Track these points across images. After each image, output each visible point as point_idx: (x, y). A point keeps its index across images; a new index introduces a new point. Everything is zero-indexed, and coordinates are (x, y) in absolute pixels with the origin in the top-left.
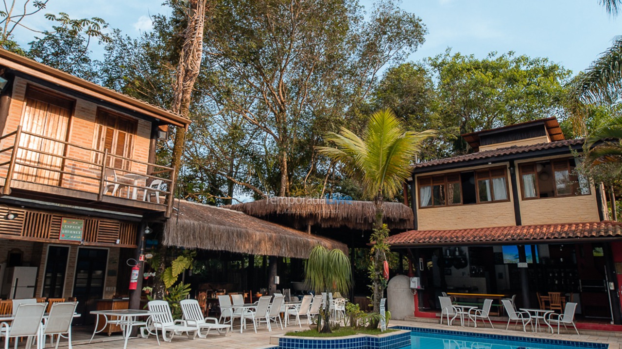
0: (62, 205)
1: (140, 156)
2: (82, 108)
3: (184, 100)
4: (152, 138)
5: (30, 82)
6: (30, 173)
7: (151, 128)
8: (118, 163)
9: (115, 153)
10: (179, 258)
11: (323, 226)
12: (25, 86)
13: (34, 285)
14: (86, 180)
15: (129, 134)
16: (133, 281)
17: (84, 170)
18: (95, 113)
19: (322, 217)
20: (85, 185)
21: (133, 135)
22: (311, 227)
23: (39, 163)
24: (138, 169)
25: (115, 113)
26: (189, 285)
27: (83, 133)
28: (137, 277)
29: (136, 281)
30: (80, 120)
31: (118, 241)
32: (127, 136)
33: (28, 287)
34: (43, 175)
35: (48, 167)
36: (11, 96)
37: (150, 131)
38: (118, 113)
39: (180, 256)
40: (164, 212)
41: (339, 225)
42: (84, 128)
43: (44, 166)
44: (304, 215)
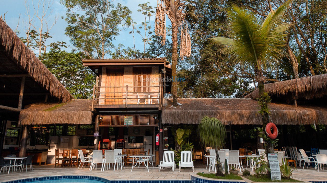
0: (123, 111)
1: (155, 83)
2: (127, 70)
3: (173, 49)
4: (159, 73)
5: (107, 67)
6: (112, 101)
7: (158, 69)
8: (145, 89)
9: (142, 86)
10: (178, 130)
11: (306, 98)
12: (105, 69)
13: (152, 143)
14: (131, 100)
15: (148, 75)
16: (157, 142)
17: (130, 96)
18: (132, 71)
19: (299, 92)
20: (131, 102)
21: (150, 75)
22: (297, 101)
23: (114, 96)
24: (154, 89)
25: (140, 67)
26: (192, 143)
27: (128, 80)
28: (158, 140)
29: (158, 141)
30: (126, 75)
31: (148, 124)
32: (147, 76)
33: (149, 144)
34: (116, 101)
35: (118, 98)
36: (101, 75)
37: (158, 70)
38: (142, 67)
39: (179, 129)
40: (158, 108)
41: (321, 95)
42: (128, 78)
43: (116, 98)
44: (284, 93)
